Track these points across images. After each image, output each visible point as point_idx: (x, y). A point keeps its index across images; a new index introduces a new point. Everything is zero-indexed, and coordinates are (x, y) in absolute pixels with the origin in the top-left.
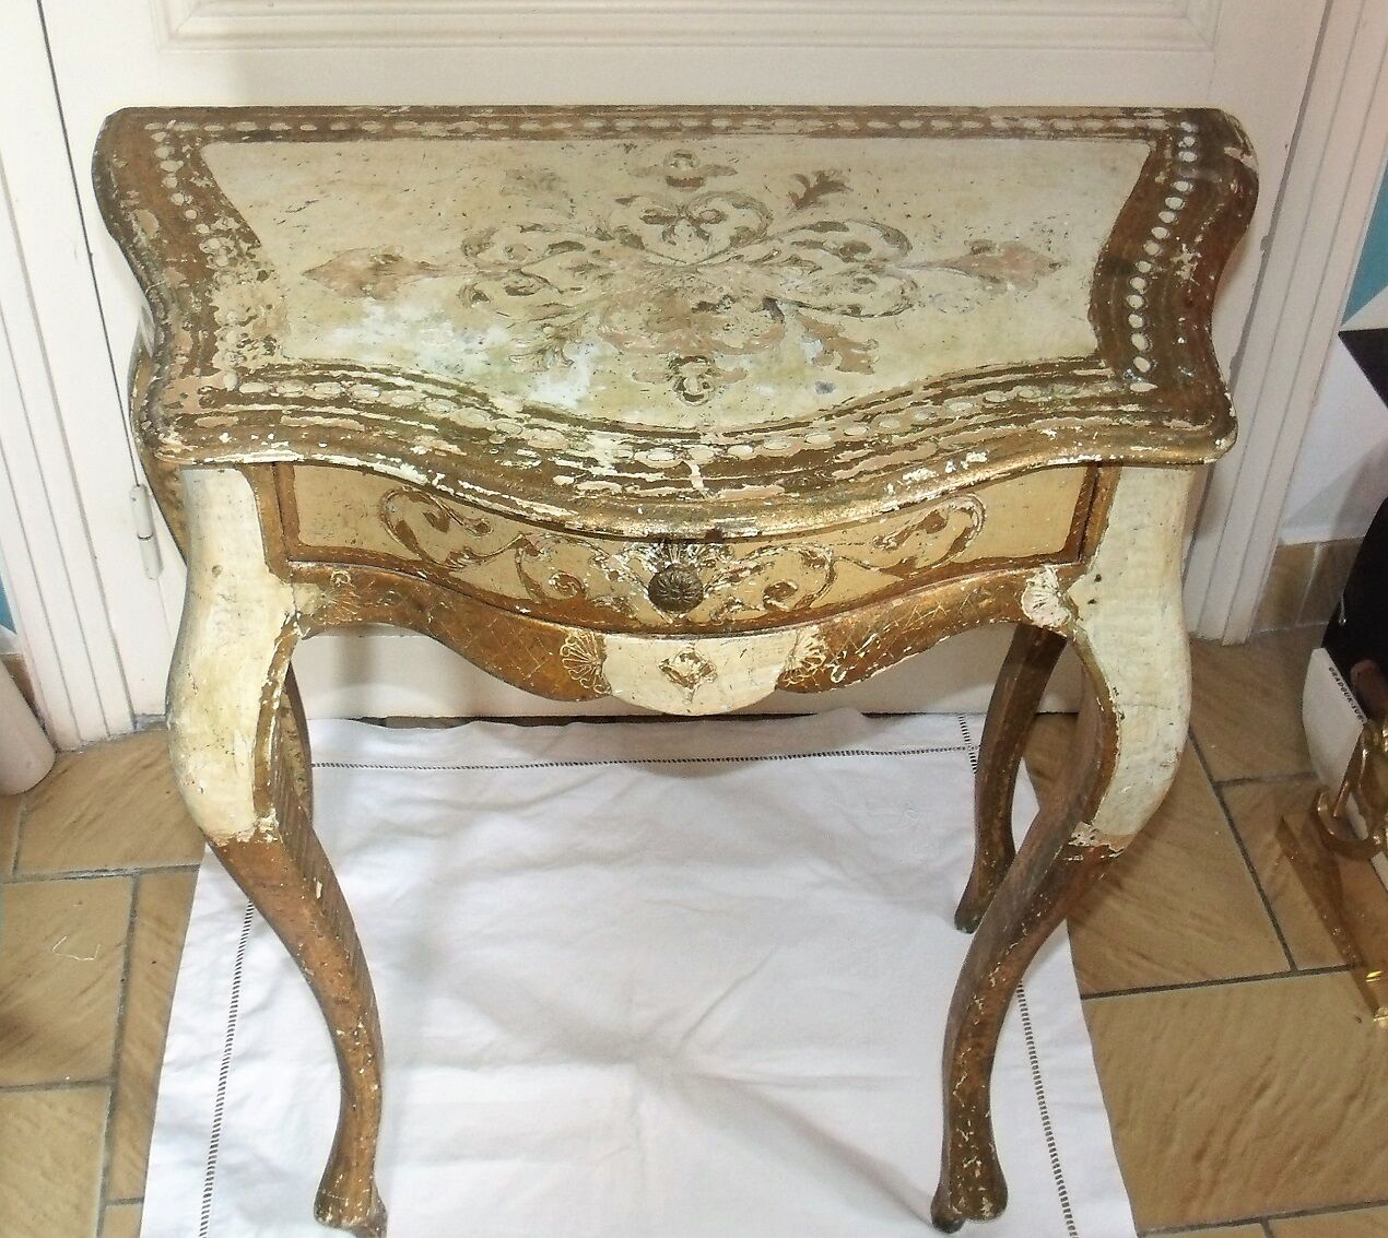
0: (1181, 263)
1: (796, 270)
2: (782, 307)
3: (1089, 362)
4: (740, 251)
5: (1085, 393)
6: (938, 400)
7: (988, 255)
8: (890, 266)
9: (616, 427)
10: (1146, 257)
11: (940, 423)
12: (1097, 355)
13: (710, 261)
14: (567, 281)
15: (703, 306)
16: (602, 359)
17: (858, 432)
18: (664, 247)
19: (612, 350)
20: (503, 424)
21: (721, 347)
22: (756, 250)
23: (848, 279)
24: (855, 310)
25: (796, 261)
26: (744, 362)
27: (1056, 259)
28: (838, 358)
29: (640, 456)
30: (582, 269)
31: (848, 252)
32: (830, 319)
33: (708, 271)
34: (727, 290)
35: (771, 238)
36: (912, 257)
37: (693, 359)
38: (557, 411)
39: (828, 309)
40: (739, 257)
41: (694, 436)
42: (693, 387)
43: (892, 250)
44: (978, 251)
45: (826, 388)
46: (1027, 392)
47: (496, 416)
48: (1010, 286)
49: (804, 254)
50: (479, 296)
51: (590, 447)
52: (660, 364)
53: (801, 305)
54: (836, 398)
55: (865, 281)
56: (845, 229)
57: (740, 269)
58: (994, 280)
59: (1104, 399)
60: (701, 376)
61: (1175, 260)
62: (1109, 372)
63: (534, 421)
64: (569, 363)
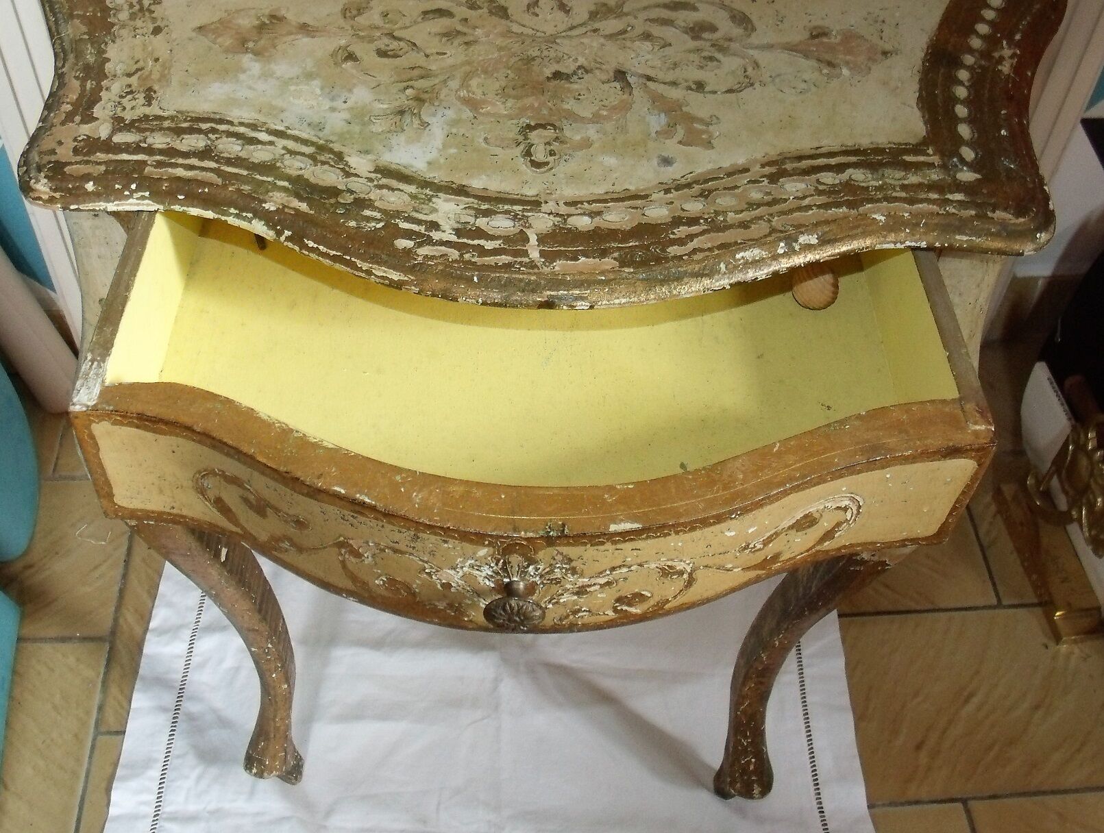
0: (1002, 59)
1: (647, 45)
2: (631, 80)
3: (917, 149)
4: (596, 25)
5: (913, 179)
6: (773, 179)
7: (825, 40)
8: (735, 46)
9: (462, 191)
10: (971, 51)
11: (775, 202)
12: (925, 142)
13: (569, 33)
14: (434, 46)
15: (557, 75)
16: (455, 122)
17: (695, 207)
18: (527, 19)
19: (467, 114)
20: (354, 184)
21: (572, 117)
22: (611, 25)
23: (693, 57)
24: (700, 86)
25: (647, 36)
26: (592, 132)
27: (888, 47)
28: (680, 132)
29: (482, 222)
30: (449, 35)
31: (697, 31)
32: (675, 94)
33: (566, 42)
34: (581, 61)
35: (627, 14)
36: (755, 39)
37: (543, 126)
38: (407, 172)
39: (674, 84)
40: (595, 31)
41: (536, 204)
42: (540, 154)
43: (737, 31)
44: (817, 36)
45: (667, 161)
46: (859, 176)
47: (348, 174)
48: (845, 71)
49: (656, 30)
50: (351, 57)
51: (435, 210)
52: (511, 130)
53: (649, 78)
54: (674, 172)
55: (711, 59)
56: (695, 9)
57: (595, 42)
58: (830, 64)
59: (932, 187)
60: (548, 143)
61: (996, 55)
62: (936, 160)
63: (384, 181)
64: (425, 125)
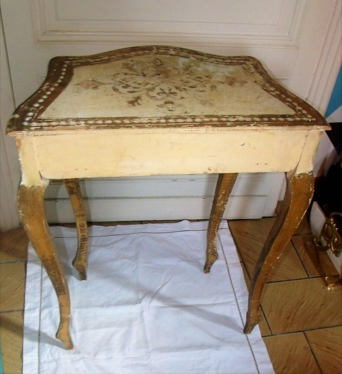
1: (139, 82)
2: (142, 75)
3: (77, 66)
4: (152, 86)
8: (118, 83)
9: (171, 55)
12: (74, 67)
13: (159, 84)
15: (159, 75)
16: (177, 65)
19: (176, 67)
21: (154, 67)
22: (149, 86)
23: (127, 80)
24: (126, 74)
25: (139, 84)
26: (148, 65)
28: (130, 66)
29: (165, 51)
31: (127, 86)
32: (132, 72)
33: (159, 82)
34: (154, 78)
35: (146, 89)
36: (113, 85)
37: (159, 65)
39: (132, 74)
40: (153, 85)
41: (156, 53)
42: (158, 61)
43: (117, 87)
45: (132, 61)
48: (90, 80)
49: (137, 86)
51: (175, 52)
52: (165, 65)
53: (137, 75)
55: (123, 80)
56: (128, 91)
57: (152, 82)
58: (94, 81)
60: (157, 62)
62: (73, 64)
63: (187, 56)
64: (184, 65)
